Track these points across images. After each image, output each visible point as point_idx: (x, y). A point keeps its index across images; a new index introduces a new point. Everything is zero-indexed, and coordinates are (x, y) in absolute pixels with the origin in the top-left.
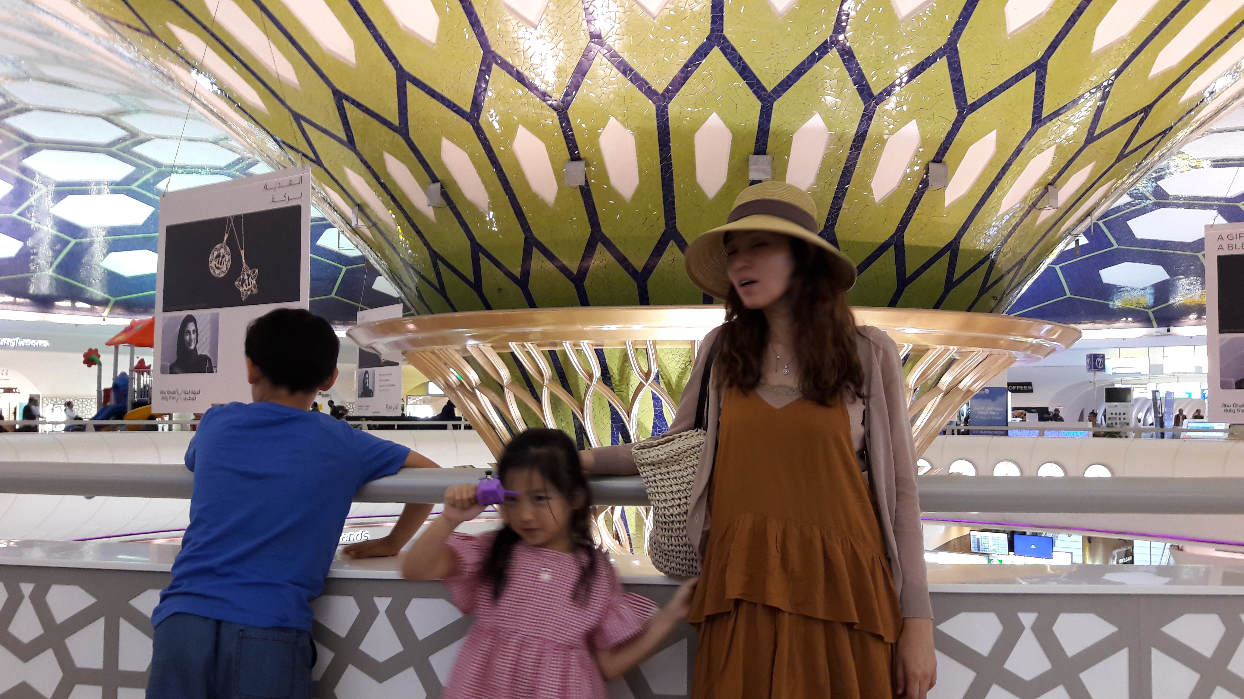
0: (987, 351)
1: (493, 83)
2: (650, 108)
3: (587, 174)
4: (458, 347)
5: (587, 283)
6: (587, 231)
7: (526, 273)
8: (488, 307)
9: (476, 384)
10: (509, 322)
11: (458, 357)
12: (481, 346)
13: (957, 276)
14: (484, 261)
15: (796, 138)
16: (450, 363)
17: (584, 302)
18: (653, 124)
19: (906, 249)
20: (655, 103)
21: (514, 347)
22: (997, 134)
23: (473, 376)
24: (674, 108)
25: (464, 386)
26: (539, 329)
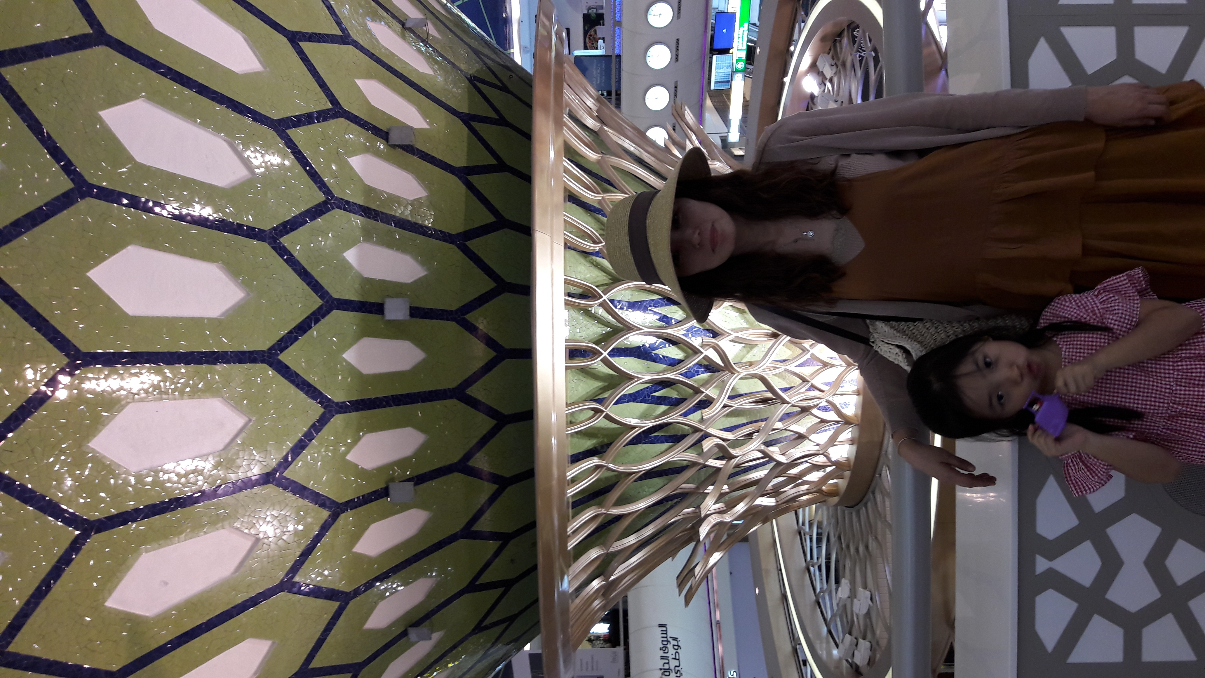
0: (565, 87)
2: (338, 420)
3: (401, 480)
4: (571, 599)
5: (507, 474)
6: (457, 476)
7: (494, 536)
8: (534, 569)
9: (603, 581)
11: (579, 599)
12: (570, 577)
13: (493, 115)
14: (485, 579)
15: (367, 275)
17: (530, 474)
18: (354, 416)
19: (471, 164)
20: (334, 415)
21: (572, 544)
22: (358, 78)
24: (337, 396)
25: (606, 592)
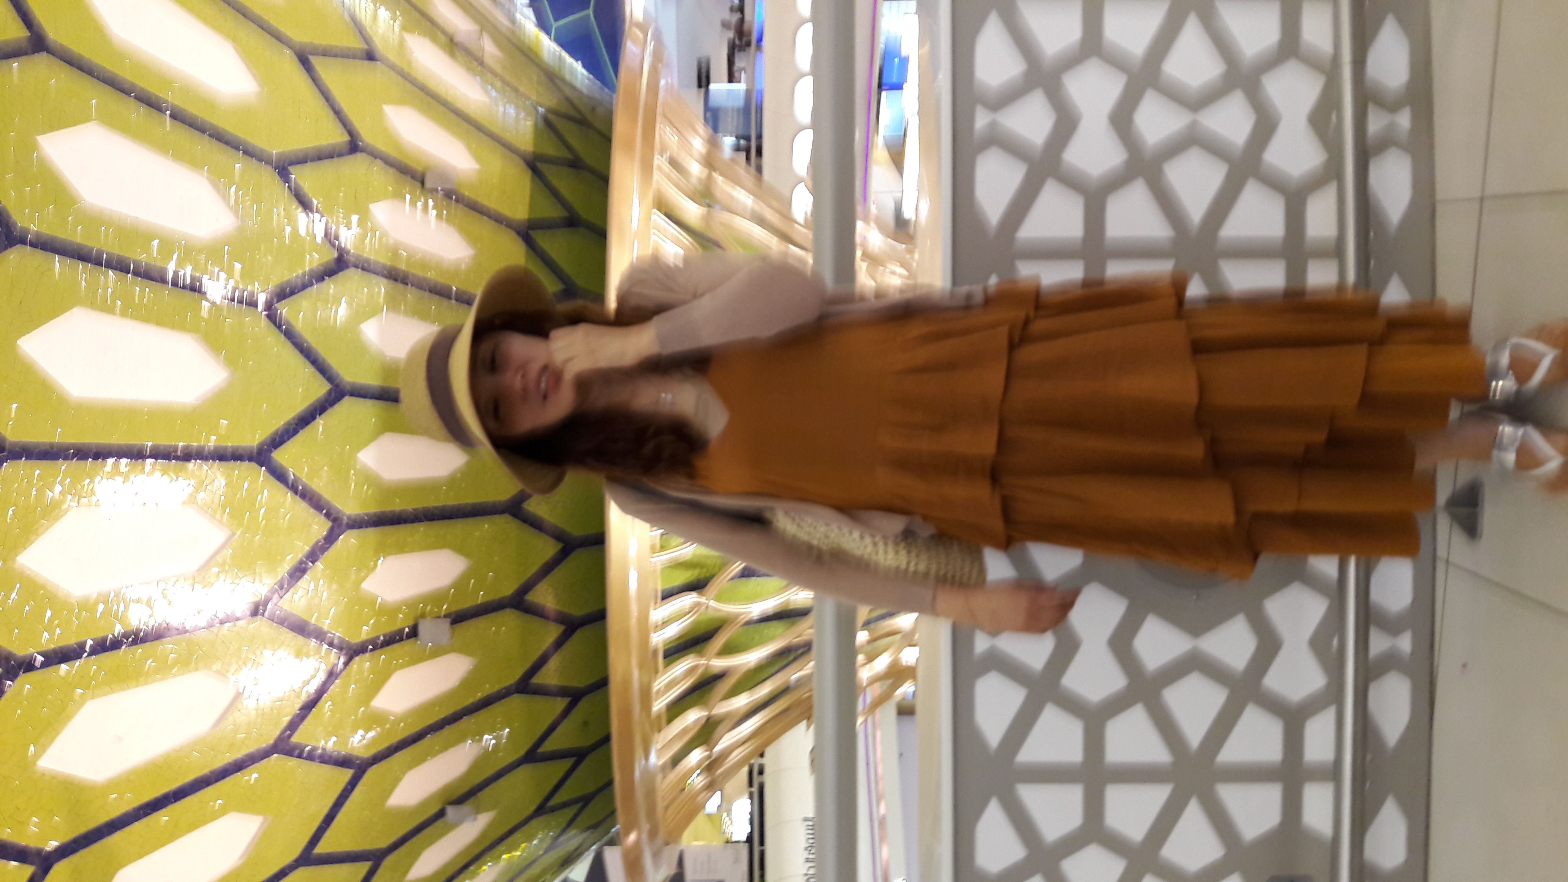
0: (659, 118)
1: (317, 741)
2: (349, 540)
3: (435, 616)
4: (659, 777)
5: (576, 614)
6: (510, 614)
7: (562, 692)
8: (606, 740)
9: (706, 751)
10: (627, 712)
11: (673, 776)
12: (659, 746)
14: (549, 746)
16: (681, 787)
17: (599, 616)
18: (371, 534)
19: (535, 218)
20: (345, 532)
21: (659, 705)
22: (387, 104)
23: (697, 755)
24: (351, 508)
25: (711, 766)
26: (636, 674)
